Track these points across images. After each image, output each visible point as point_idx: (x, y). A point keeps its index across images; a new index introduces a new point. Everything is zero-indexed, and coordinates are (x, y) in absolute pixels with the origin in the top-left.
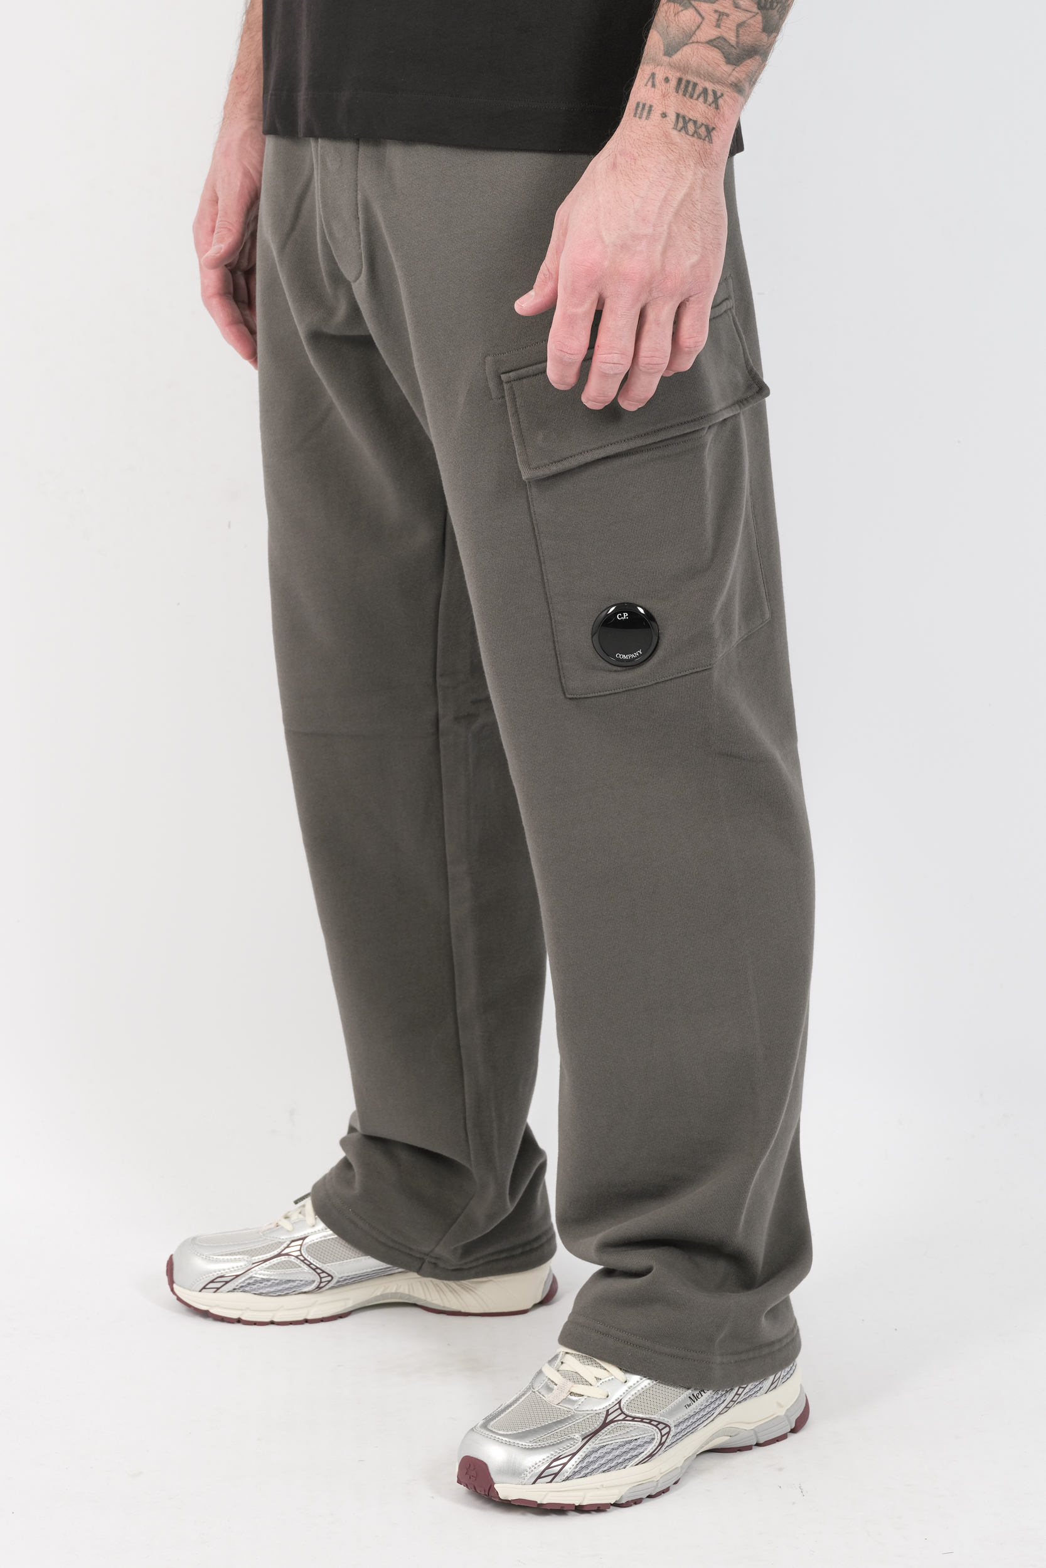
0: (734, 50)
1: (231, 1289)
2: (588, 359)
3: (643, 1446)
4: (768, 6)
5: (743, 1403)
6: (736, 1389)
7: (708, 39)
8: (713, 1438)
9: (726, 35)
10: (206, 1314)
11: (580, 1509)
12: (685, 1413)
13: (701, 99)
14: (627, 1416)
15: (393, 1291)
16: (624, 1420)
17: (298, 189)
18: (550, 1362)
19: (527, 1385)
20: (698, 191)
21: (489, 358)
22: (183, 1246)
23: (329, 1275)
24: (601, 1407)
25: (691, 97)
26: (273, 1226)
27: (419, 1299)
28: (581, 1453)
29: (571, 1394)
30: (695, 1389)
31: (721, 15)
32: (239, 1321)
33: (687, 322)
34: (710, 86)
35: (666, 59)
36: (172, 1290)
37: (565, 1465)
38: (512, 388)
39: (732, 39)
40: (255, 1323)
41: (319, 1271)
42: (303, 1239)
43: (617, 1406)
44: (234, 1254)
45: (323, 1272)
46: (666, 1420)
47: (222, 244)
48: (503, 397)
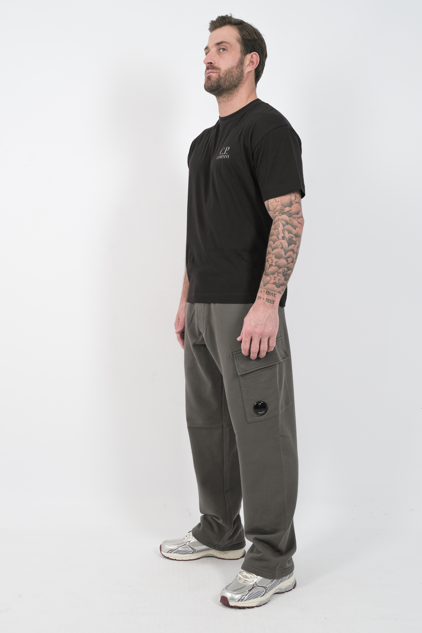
0: (278, 285)
1: (174, 552)
2: (250, 350)
3: (262, 593)
4: (285, 275)
5: (283, 582)
6: (281, 579)
7: (272, 283)
8: (276, 590)
9: (276, 282)
10: (168, 558)
11: (248, 608)
12: (270, 585)
13: (271, 295)
14: (258, 586)
15: (209, 553)
16: (257, 587)
17: (192, 314)
18: (239, 573)
19: (235, 578)
20: (272, 314)
21: (230, 349)
22: (163, 542)
23: (195, 550)
24: (252, 584)
25: (269, 295)
26: (183, 538)
27: (215, 555)
28: (248, 594)
29: (245, 581)
30: (272, 579)
31: (275, 277)
32: (175, 560)
33: (271, 342)
34: (273, 292)
35: (264, 287)
36: (161, 552)
37: (245, 597)
38: (235, 355)
39: (278, 283)
40: (179, 560)
41: (193, 549)
42: (190, 541)
43: (255, 583)
44: (175, 545)
45: (194, 549)
46: (266, 586)
47: (180, 329)
48: (233, 357)
